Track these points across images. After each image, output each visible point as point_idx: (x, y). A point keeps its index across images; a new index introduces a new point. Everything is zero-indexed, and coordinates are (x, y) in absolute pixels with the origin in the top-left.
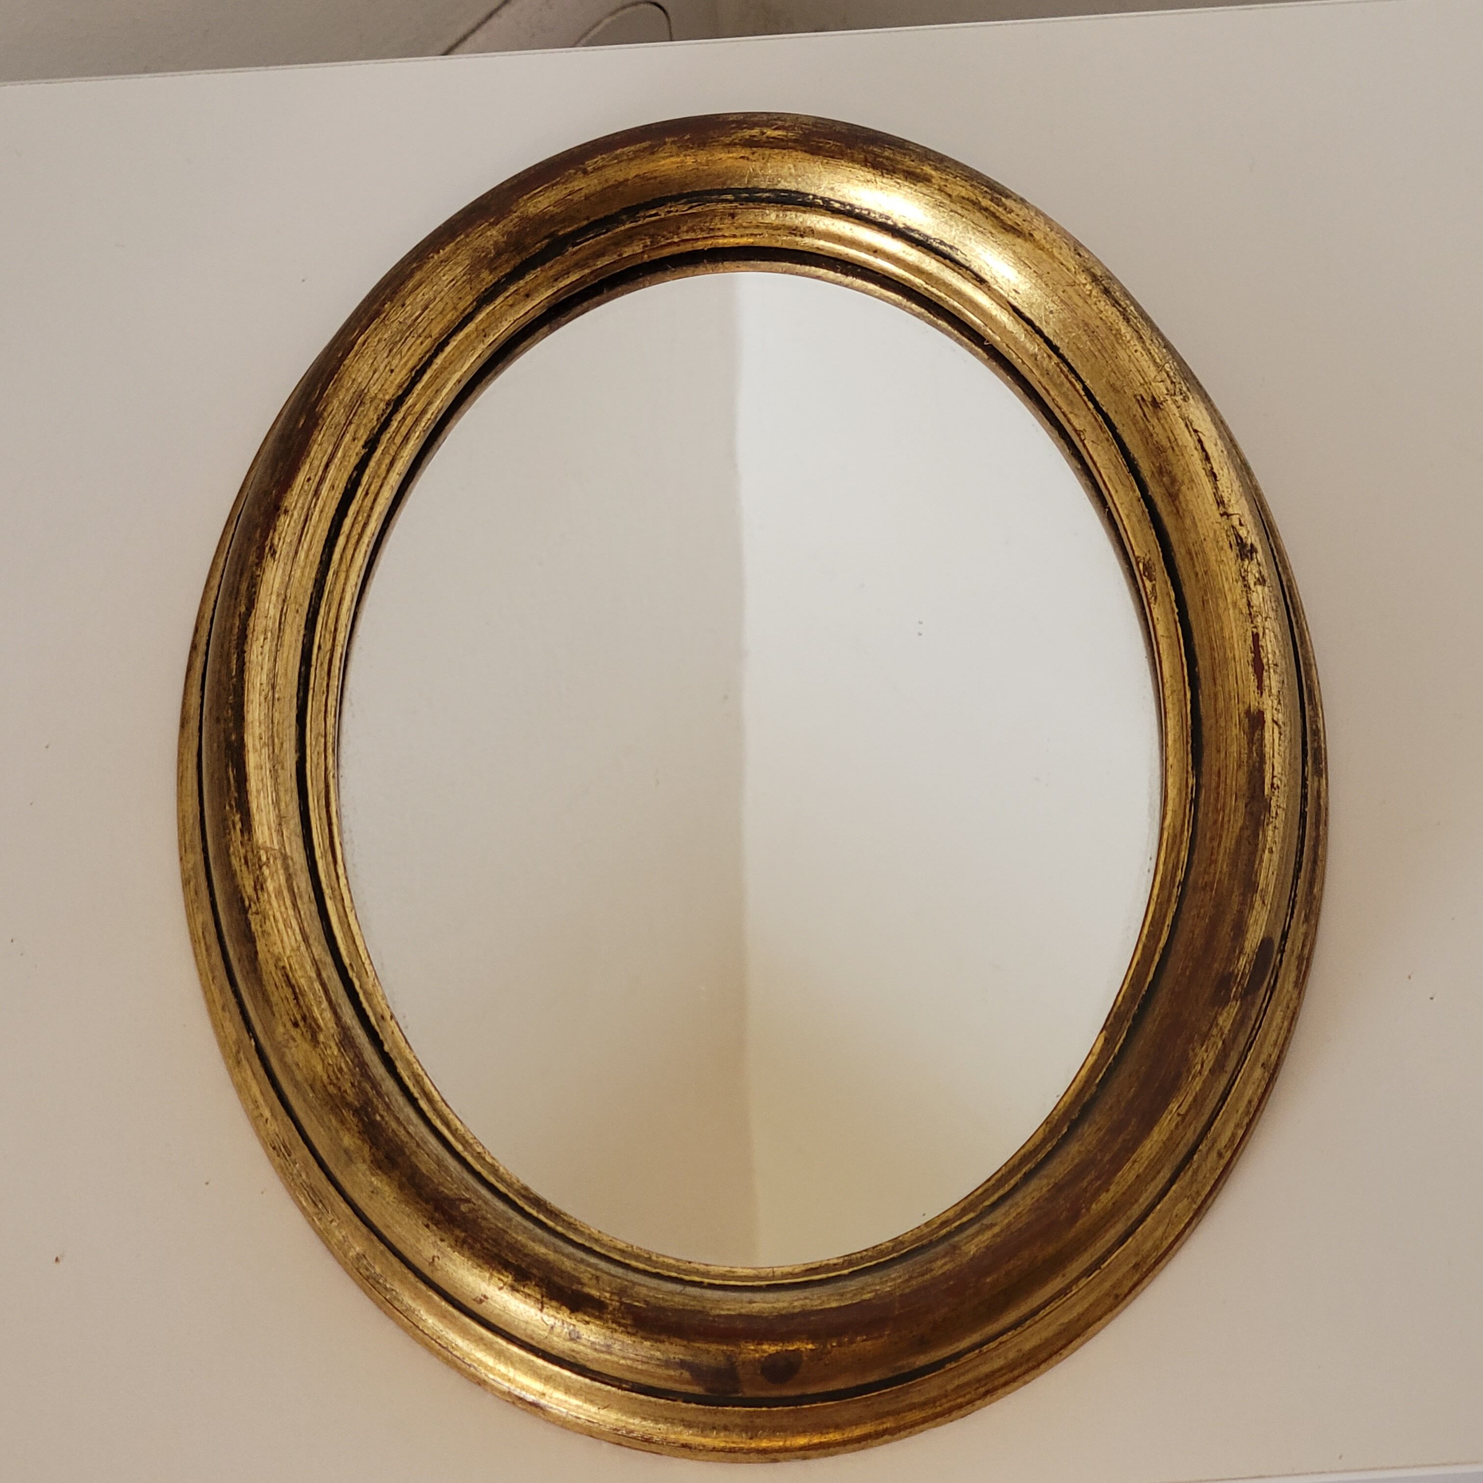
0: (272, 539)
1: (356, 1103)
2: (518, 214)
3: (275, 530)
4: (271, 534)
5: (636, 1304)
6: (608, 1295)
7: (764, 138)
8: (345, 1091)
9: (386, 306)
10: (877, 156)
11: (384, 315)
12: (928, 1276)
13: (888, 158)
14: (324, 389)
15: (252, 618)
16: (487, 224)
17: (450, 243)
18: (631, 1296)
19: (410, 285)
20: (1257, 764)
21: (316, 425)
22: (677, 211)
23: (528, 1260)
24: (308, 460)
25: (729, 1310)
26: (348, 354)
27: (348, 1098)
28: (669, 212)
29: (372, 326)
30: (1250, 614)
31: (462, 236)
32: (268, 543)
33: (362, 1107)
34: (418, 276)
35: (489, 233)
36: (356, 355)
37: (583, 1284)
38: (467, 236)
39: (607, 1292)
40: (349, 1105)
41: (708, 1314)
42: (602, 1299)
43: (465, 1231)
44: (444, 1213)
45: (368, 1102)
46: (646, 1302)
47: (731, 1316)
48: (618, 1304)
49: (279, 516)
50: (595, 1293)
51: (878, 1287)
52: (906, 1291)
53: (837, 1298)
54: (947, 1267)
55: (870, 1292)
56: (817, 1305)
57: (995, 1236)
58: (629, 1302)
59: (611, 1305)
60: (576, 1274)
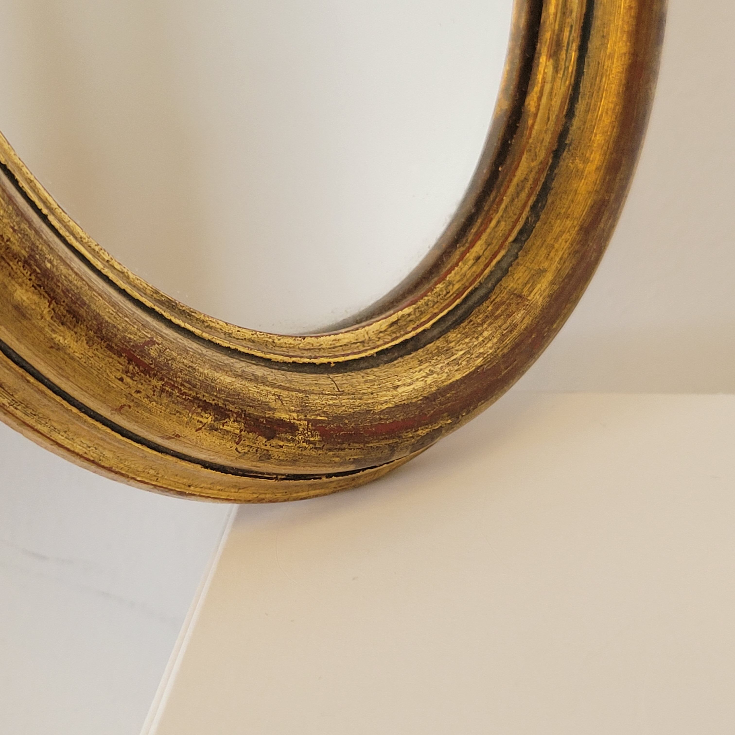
1: (23, 252)
5: (319, 418)
6: (294, 415)
8: (9, 240)
12: (515, 333)
18: (311, 411)
23: (223, 396)
25: (386, 402)
27: (13, 247)
33: (30, 256)
37: (270, 409)
39: (294, 412)
40: (15, 256)
41: (375, 413)
42: (292, 421)
43: (162, 379)
44: (139, 363)
45: (33, 248)
46: (325, 414)
47: (391, 408)
48: (306, 423)
50: (284, 416)
51: (482, 350)
52: (506, 351)
53: (456, 368)
54: (527, 321)
55: (478, 357)
56: (445, 380)
57: (552, 283)
58: (313, 417)
59: (301, 425)
60: (263, 399)
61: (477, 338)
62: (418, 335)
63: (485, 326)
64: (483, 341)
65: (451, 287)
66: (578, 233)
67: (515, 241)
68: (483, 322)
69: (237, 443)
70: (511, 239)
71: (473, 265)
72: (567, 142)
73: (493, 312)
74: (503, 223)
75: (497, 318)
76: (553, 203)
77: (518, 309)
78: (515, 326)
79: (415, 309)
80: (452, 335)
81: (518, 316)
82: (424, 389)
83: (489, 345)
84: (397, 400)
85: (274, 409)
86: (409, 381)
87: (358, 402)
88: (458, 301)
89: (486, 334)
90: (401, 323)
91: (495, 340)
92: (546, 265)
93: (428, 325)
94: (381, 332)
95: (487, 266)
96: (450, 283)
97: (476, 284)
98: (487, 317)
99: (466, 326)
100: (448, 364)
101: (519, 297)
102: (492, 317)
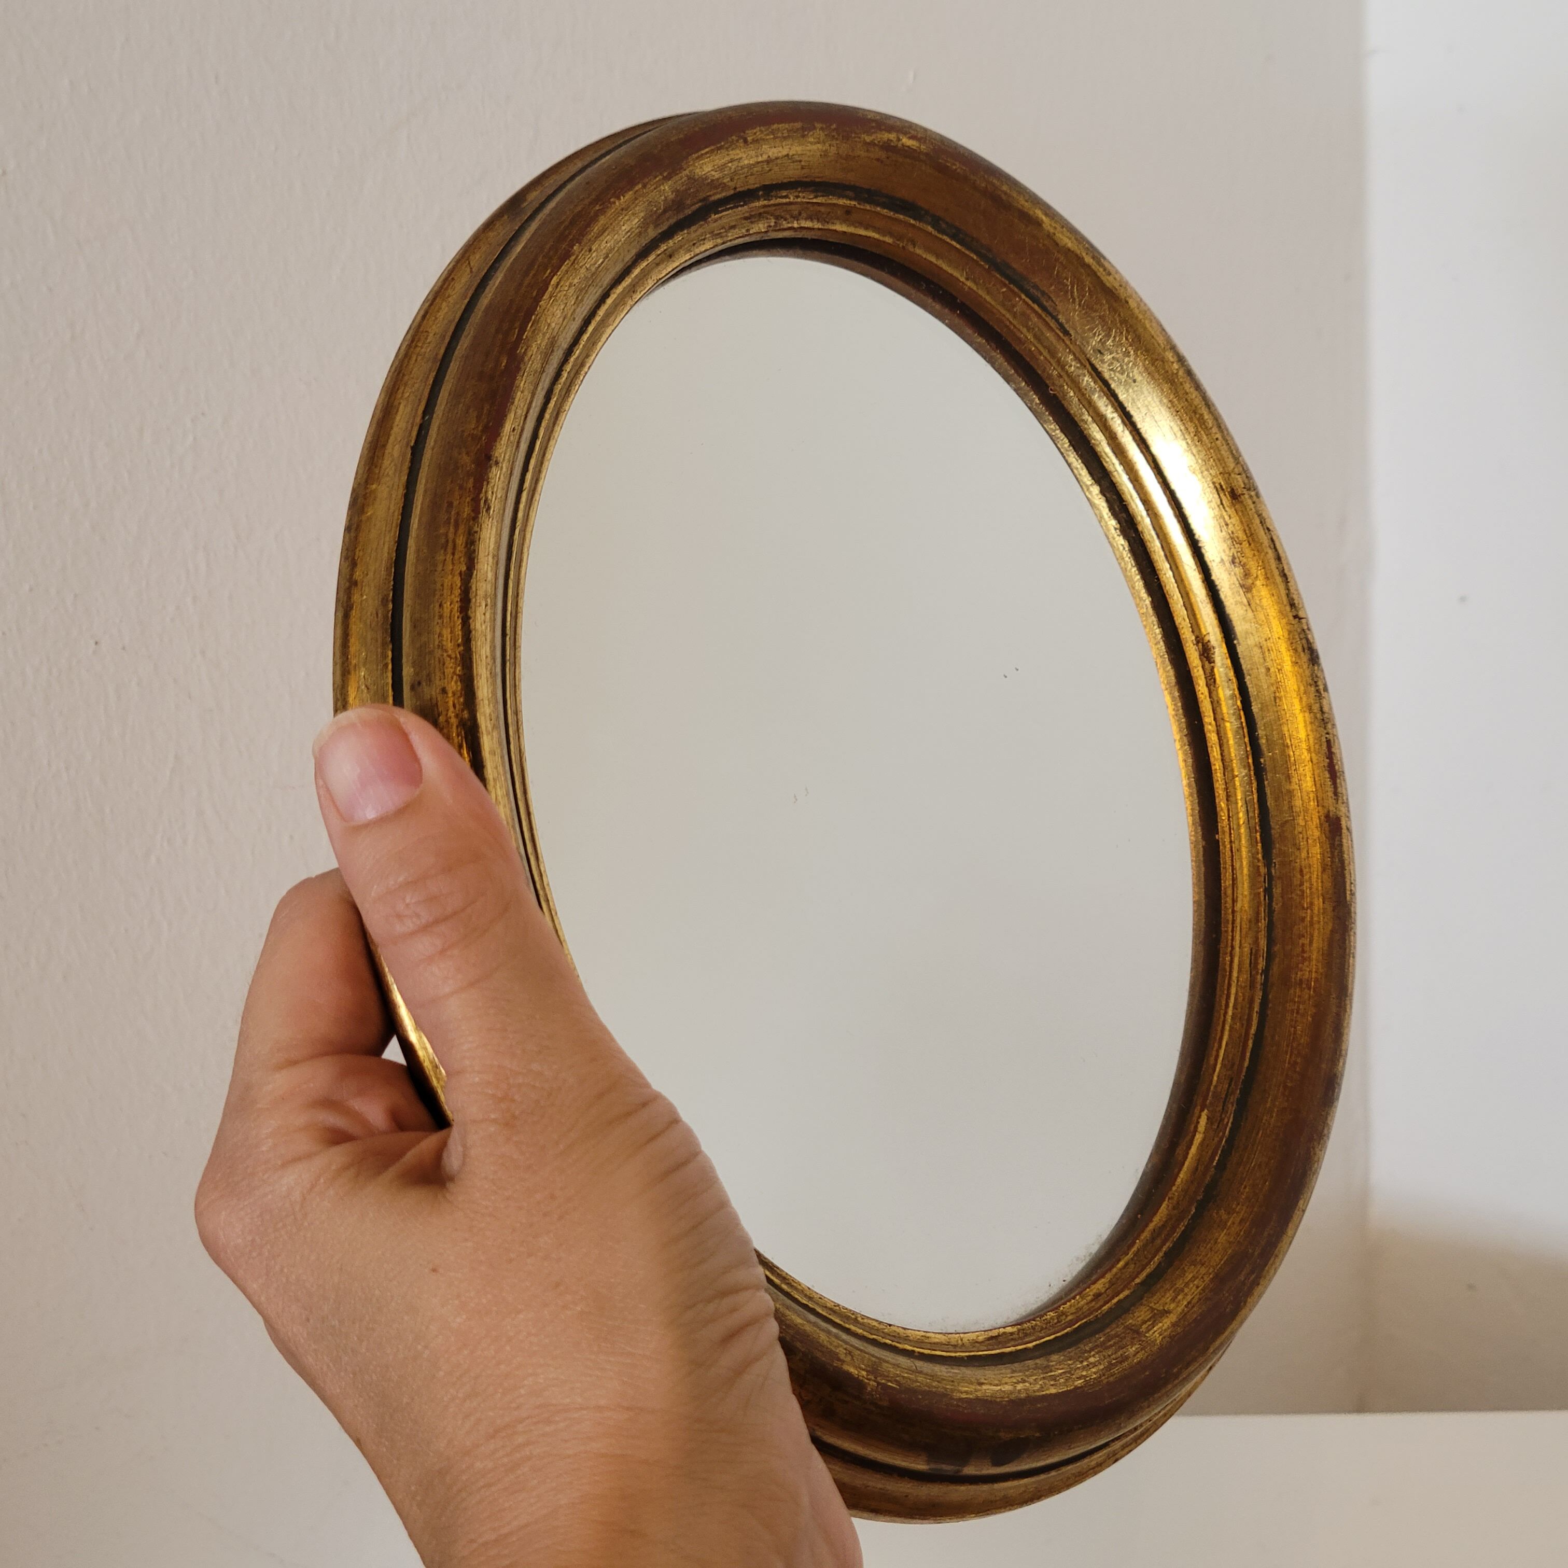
0: (486, 492)
2: (687, 172)
3: (488, 483)
4: (485, 487)
5: (890, 1384)
6: (864, 1373)
7: (899, 144)
9: (575, 248)
10: (996, 188)
11: (573, 258)
12: (1126, 1365)
13: (1005, 193)
14: (523, 330)
15: (473, 580)
16: (660, 177)
17: (629, 190)
18: (883, 1376)
19: (596, 229)
20: (1339, 870)
21: (518, 369)
22: (804, 197)
24: (513, 408)
25: (967, 1392)
26: (543, 295)
28: (798, 197)
29: (564, 268)
30: (1323, 720)
31: (640, 186)
32: (482, 495)
34: (602, 220)
35: (661, 188)
36: (551, 298)
37: (839, 1359)
38: (644, 186)
39: (863, 1370)
41: (952, 1398)
42: (861, 1378)
46: (897, 1383)
47: (970, 1399)
48: (875, 1384)
49: (491, 467)
50: (853, 1371)
51: (1084, 1373)
52: (1111, 1379)
53: (1052, 1383)
54: (1140, 1356)
55: (1079, 1378)
56: (1038, 1391)
57: (1174, 1325)
58: (883, 1381)
59: (869, 1384)
60: (833, 1349)
61: (1082, 1362)
62: (1017, 1351)
63: (1093, 1353)
64: (1088, 1365)
65: (1064, 1317)
66: (1212, 1280)
67: (1143, 1283)
68: (1092, 1350)
70: (1138, 1281)
71: (1092, 1301)
73: (1104, 1343)
75: (1107, 1348)
77: (1132, 1345)
78: (1125, 1358)
79: (1019, 1330)
81: (1132, 1350)
82: (1011, 1393)
83: (1094, 1370)
84: (979, 1394)
85: (843, 1361)
86: (996, 1382)
87: (935, 1384)
89: (1092, 1360)
90: (1000, 1339)
91: (1102, 1367)
92: (1171, 1306)
93: (1030, 1345)
94: (977, 1342)
95: (1106, 1303)
96: (1063, 1313)
98: (1097, 1346)
99: (1072, 1351)
100: (1044, 1378)
101: (1135, 1332)
102: (1103, 1346)
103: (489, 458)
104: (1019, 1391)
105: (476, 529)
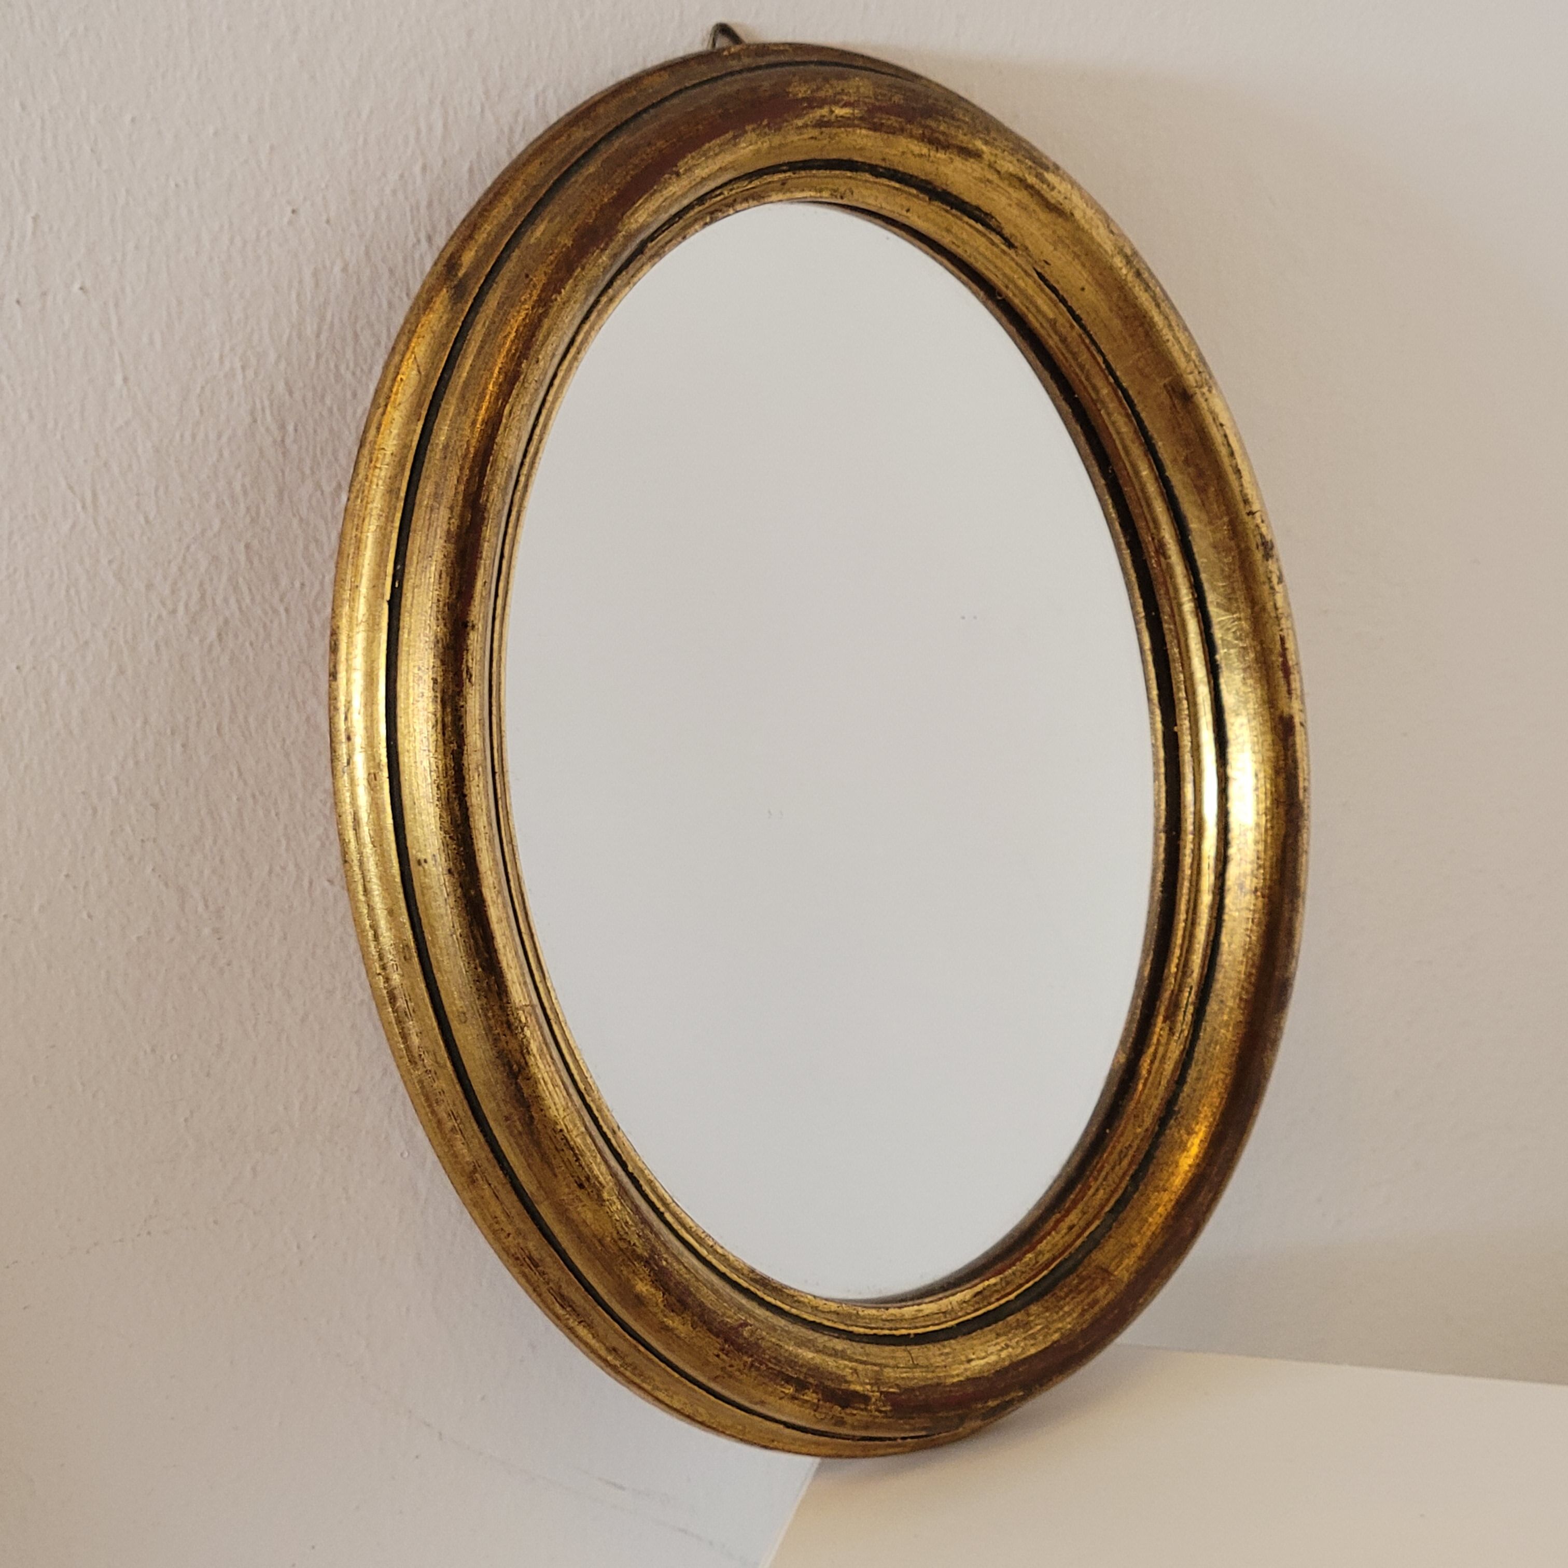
0: (467, 661)
1: (645, 1254)
2: (623, 232)
3: (467, 650)
4: (465, 656)
5: (891, 1390)
6: (868, 1387)
7: (833, 118)
8: (634, 1244)
9: (523, 366)
10: (933, 131)
11: (522, 377)
12: (1096, 1308)
13: (943, 133)
14: (484, 477)
16: (597, 252)
17: (569, 279)
18: (884, 1384)
20: (1292, 770)
21: (482, 519)
23: (804, 1370)
24: (482, 562)
25: (958, 1375)
26: (498, 430)
27: (637, 1250)
29: (514, 392)
30: (1277, 616)
31: (579, 269)
32: (464, 666)
33: (651, 1257)
35: (600, 261)
36: (505, 430)
37: (847, 1382)
38: (583, 269)
39: (867, 1384)
40: (639, 1258)
41: (945, 1386)
42: (866, 1393)
43: (752, 1356)
44: (732, 1343)
45: (653, 1250)
46: (898, 1386)
47: (961, 1381)
48: (879, 1394)
49: (468, 634)
50: (859, 1388)
51: (1060, 1325)
52: (1084, 1326)
53: (1032, 1342)
54: (1110, 1297)
55: (1055, 1332)
56: (1020, 1354)
57: (1139, 1258)
58: (885, 1389)
59: (874, 1396)
60: (840, 1372)
61: (1057, 1313)
62: (1001, 1306)
63: (1068, 1299)
64: (1063, 1316)
65: (1041, 1257)
66: (1173, 1208)
67: (1112, 1211)
68: (1067, 1295)
69: (815, 1411)
70: (1107, 1209)
71: (1066, 1234)
72: (1176, 1109)
73: (1077, 1286)
74: (1102, 1191)
75: (1080, 1292)
76: (1153, 1173)
77: (1103, 1284)
78: (1097, 1301)
80: (1034, 1309)
81: (1101, 1291)
82: (997, 1362)
83: (1068, 1320)
84: (969, 1373)
85: (850, 1382)
86: (983, 1354)
87: (930, 1375)
88: (1045, 1273)
89: (1066, 1309)
90: (986, 1293)
91: (1075, 1315)
92: (1136, 1239)
93: (1012, 1297)
94: (964, 1303)
95: (1079, 1236)
96: (1041, 1253)
97: (1066, 1255)
98: (1071, 1291)
99: (1049, 1299)
100: (1025, 1339)
101: (1105, 1272)
102: (1076, 1290)
103: (465, 625)
104: (1004, 1359)
105: (462, 703)
